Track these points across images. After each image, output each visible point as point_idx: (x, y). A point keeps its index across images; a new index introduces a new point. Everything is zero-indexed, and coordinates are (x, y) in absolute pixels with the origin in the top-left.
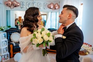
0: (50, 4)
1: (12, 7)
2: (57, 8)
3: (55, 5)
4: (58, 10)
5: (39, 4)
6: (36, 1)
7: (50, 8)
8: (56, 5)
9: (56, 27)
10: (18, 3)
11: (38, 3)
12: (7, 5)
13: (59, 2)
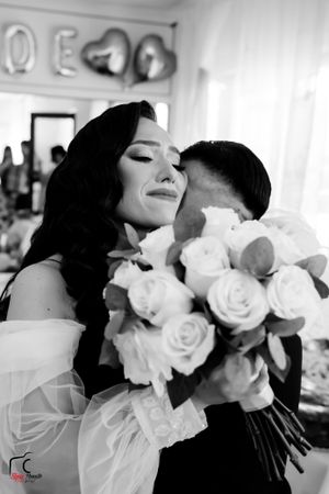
0: (101, 43)
2: (155, 69)
3: (139, 48)
4: (162, 87)
5: (12, 31)
7: (104, 70)
8: (150, 50)
11: (6, 27)
13: (174, 25)
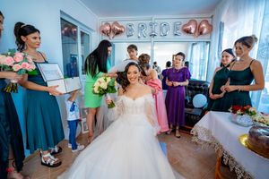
0: (188, 24)
1: (112, 35)
2: (205, 31)
3: (200, 25)
5: (163, 25)
6: (156, 21)
7: (188, 32)
8: (204, 25)
9: (200, 76)
10: (122, 27)
12: (103, 32)
13: (212, 17)
